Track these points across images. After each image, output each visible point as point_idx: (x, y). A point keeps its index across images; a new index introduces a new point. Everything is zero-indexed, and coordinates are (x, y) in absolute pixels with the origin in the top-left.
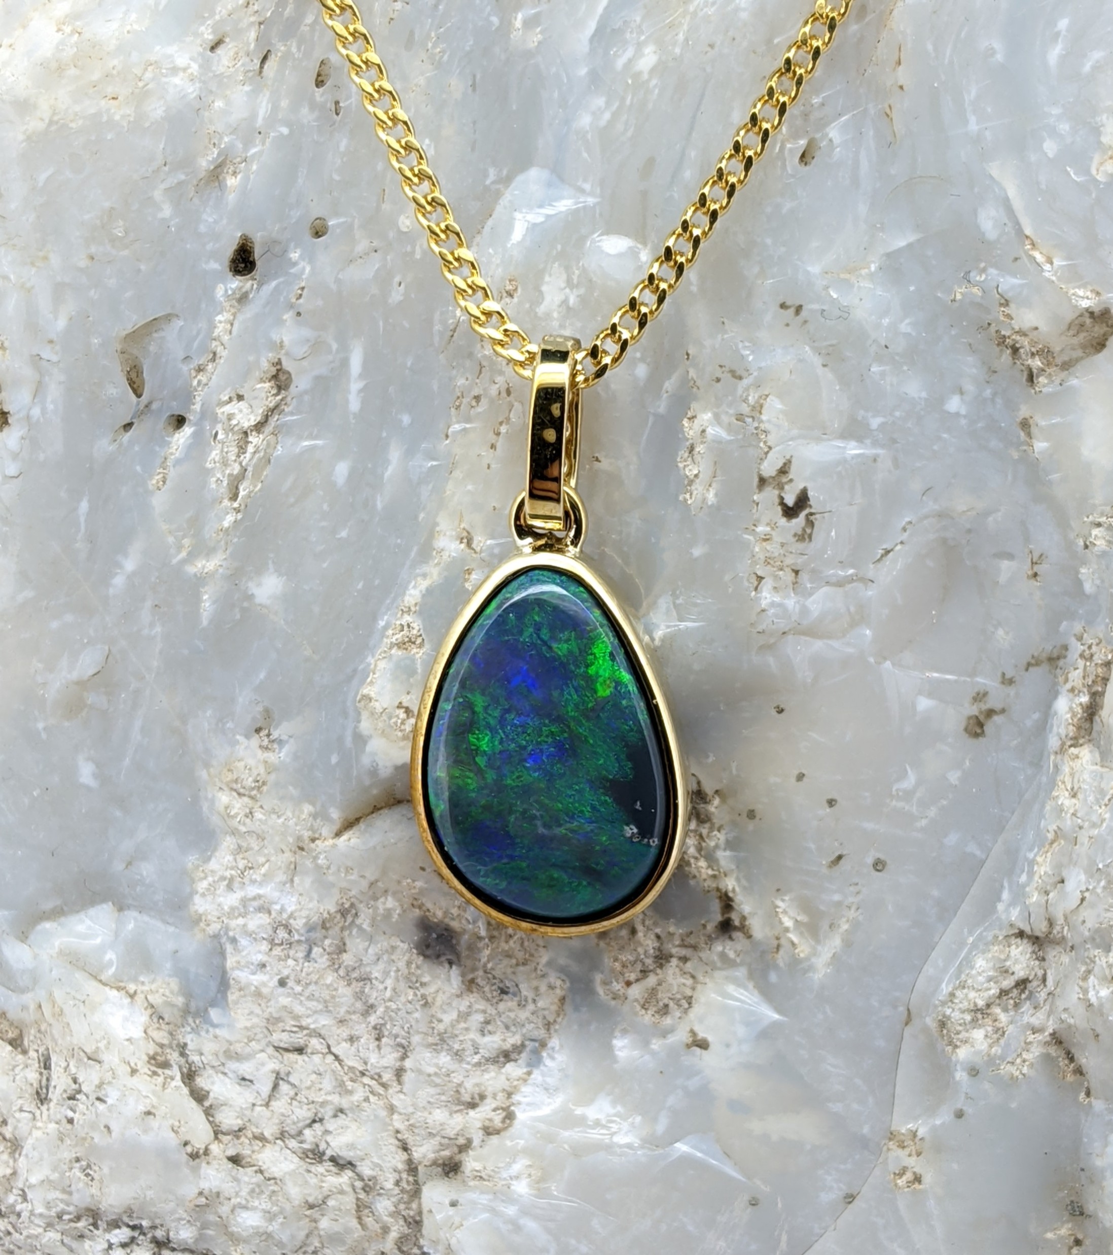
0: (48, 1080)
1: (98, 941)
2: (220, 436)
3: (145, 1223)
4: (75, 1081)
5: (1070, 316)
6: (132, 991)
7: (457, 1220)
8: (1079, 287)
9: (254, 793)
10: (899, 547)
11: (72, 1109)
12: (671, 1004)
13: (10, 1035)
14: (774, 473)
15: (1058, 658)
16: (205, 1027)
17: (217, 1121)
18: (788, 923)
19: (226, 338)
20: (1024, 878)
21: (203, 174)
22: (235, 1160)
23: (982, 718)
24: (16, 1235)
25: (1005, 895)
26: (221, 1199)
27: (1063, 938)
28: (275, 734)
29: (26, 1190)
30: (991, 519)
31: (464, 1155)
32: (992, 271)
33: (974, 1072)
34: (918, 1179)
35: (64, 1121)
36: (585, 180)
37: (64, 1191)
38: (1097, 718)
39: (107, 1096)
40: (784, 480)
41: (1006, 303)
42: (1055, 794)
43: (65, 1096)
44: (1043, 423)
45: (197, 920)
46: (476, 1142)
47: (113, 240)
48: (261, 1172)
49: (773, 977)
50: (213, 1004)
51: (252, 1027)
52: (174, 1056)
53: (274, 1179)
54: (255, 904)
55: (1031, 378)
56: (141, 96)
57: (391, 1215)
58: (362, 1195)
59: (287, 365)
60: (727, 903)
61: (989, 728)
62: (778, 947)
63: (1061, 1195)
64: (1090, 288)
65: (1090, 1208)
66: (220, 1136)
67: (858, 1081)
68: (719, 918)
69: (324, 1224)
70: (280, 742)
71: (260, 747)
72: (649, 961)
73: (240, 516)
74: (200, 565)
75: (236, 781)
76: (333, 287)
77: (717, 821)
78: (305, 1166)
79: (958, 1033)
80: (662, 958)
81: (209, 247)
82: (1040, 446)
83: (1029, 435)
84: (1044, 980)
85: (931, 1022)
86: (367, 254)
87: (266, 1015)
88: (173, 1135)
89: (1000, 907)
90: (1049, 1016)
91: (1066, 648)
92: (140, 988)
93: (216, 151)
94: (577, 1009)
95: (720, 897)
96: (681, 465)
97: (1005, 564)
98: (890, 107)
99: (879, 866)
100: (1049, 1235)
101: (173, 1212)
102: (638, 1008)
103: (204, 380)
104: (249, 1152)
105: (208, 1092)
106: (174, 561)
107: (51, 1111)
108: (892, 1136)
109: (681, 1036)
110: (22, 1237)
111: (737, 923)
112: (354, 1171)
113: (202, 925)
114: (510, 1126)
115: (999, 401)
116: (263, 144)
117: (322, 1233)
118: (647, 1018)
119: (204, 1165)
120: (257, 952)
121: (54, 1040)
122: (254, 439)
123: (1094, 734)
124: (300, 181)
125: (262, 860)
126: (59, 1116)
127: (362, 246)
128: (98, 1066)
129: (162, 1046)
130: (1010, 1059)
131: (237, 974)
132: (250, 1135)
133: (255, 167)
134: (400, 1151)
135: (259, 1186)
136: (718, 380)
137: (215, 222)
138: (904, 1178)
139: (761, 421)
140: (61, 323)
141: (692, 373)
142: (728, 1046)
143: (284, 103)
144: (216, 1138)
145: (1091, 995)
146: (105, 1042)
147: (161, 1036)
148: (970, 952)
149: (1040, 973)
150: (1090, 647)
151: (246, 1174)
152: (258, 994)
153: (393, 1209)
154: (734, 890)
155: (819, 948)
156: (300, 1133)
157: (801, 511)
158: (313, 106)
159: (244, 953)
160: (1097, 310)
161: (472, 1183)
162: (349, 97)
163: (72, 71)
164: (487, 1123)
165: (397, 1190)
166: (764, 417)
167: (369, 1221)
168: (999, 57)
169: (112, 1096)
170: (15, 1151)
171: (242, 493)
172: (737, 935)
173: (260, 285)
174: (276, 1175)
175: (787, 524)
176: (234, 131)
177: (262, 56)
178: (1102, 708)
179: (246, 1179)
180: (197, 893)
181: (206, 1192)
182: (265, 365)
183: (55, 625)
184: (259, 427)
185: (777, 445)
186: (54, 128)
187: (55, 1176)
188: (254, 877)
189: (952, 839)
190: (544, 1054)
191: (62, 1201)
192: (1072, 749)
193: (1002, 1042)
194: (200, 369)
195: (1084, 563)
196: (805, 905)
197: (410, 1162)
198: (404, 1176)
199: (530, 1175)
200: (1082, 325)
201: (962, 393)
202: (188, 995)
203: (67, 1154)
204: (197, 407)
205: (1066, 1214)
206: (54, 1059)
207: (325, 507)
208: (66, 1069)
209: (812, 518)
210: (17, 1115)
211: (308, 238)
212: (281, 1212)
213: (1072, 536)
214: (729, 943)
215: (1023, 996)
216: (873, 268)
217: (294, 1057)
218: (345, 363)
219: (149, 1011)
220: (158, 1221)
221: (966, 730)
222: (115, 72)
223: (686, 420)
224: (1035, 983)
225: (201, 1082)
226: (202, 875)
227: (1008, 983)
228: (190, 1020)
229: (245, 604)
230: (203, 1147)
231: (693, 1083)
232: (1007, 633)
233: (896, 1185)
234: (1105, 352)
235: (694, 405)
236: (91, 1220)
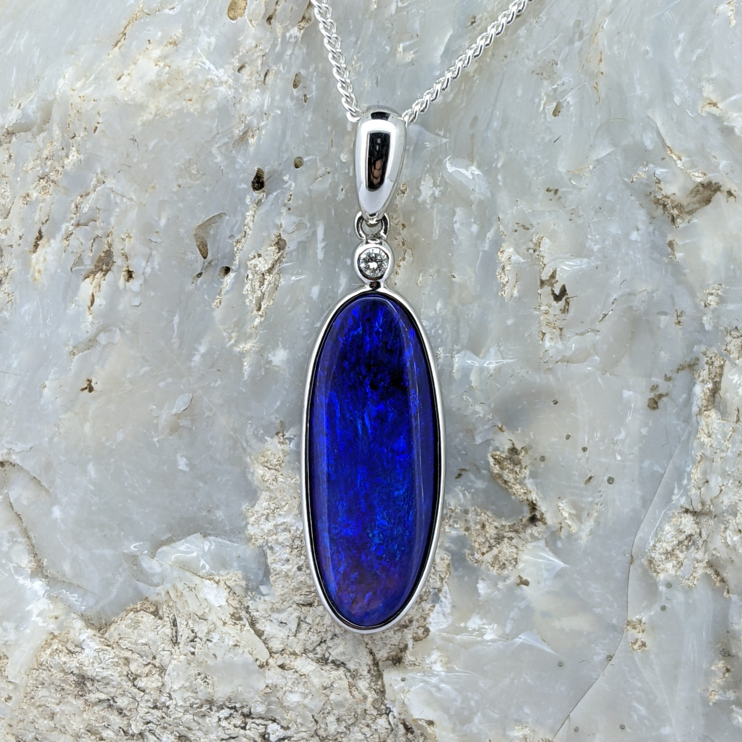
0: (176, 632)
1: (195, 554)
2: (250, 277)
3: (238, 705)
4: (193, 631)
5: (691, 186)
6: (217, 580)
7: (406, 689)
8: (695, 172)
9: (278, 467)
10: (611, 312)
11: (193, 647)
12: (506, 563)
13: (152, 610)
14: (548, 278)
15: (694, 365)
16: (258, 596)
17: (270, 646)
18: (566, 515)
19: (251, 224)
20: (685, 482)
21: (237, 138)
22: (282, 667)
23: (656, 399)
24: (167, 719)
25: (676, 491)
26: (278, 688)
27: (710, 511)
28: (287, 435)
29: (172, 693)
30: (654, 295)
31: (403, 653)
32: (651, 166)
33: (669, 585)
34: (644, 645)
35: (189, 654)
36: (440, 130)
37: (193, 692)
38: (717, 395)
39: (212, 638)
40: (554, 281)
41: (659, 182)
42: (699, 436)
43: (188, 640)
44: (680, 243)
45: (249, 539)
46: (410, 646)
47: (191, 176)
48: (297, 672)
49: (559, 544)
50: (262, 583)
51: (284, 594)
52: (243, 614)
53: (304, 675)
54: (282, 527)
55: (673, 220)
56: (204, 99)
57: (367, 689)
58: (351, 680)
59: (283, 237)
60: (533, 507)
61: (660, 404)
62: (561, 528)
63: (718, 646)
64: (700, 171)
65: (734, 651)
66: (273, 654)
67: (609, 596)
68: (528, 515)
69: (333, 697)
70: (290, 439)
71: (279, 442)
72: (492, 541)
73: (263, 319)
74: (241, 347)
75: (267, 462)
76: (308, 193)
77: (524, 465)
78: (321, 667)
79: (659, 566)
80: (499, 539)
81: (241, 176)
82: (679, 255)
83: (673, 249)
84: (700, 534)
85: (644, 562)
86: (324, 175)
87: (292, 587)
88: (250, 656)
89: (674, 498)
90: (705, 553)
91: (698, 359)
92: (221, 578)
93: (243, 125)
94: (456, 569)
95: (529, 504)
96: (499, 277)
97: (663, 318)
98: (597, 84)
99: (611, 481)
100: (713, 668)
101: (253, 698)
102: (490, 566)
103: (240, 247)
104: (289, 662)
105: (263, 632)
106: (228, 345)
107: (181, 649)
108: (629, 623)
109: (513, 579)
110: (171, 719)
111: (539, 517)
112: (344, 667)
113: (253, 541)
114: (427, 635)
115: (657, 232)
116: (268, 120)
117: (332, 702)
118: (494, 571)
119: (267, 670)
120: (285, 554)
121: (177, 610)
122: (268, 277)
123: (716, 403)
124: (288, 138)
125: (283, 503)
126: (186, 652)
127: (321, 171)
128: (205, 622)
129: (236, 608)
130: (686, 577)
131: (273, 566)
132: (288, 653)
133: (264, 132)
134: (369, 654)
135: (297, 679)
136: (516, 231)
137: (244, 162)
138: (637, 645)
139: (540, 251)
140: (163, 222)
141: (502, 228)
142: (539, 583)
143: (277, 98)
144: (271, 656)
145: (729, 539)
146: (208, 609)
147: (235, 603)
148: (661, 523)
149: (698, 531)
150: (711, 358)
151: (289, 674)
152: (287, 576)
153: (367, 685)
154: (536, 500)
155: (583, 527)
156: (314, 649)
157: (563, 297)
158: (292, 98)
159: (277, 555)
160: (705, 183)
161: (410, 668)
162: (311, 92)
163: (167, 87)
164: (415, 635)
165: (369, 676)
166: (541, 249)
167: (356, 693)
168: (650, 55)
169: (215, 637)
170: (162, 672)
171: (263, 307)
172: (539, 523)
173: (268, 195)
174: (305, 673)
175: (557, 305)
176: (252, 114)
177: (264, 73)
178: (720, 389)
179: (290, 676)
180: (249, 524)
181: (270, 685)
182: (273, 237)
183: (162, 384)
184: (270, 271)
185: (549, 263)
186: (157, 117)
187: (187, 684)
188: (281, 513)
189: (646, 464)
190: (440, 595)
191: (192, 697)
192: (706, 412)
193: (682, 569)
194: (238, 242)
195: (705, 314)
196: (574, 505)
197: (374, 659)
198: (372, 667)
199: (441, 661)
200: (698, 191)
201: (638, 230)
202: (247, 579)
203: (193, 672)
204: (237, 262)
205: (721, 656)
206: (178, 620)
207: (307, 311)
208: (187, 625)
209: (568, 300)
210: (162, 653)
211: (293, 167)
212: (310, 693)
213: (698, 301)
214: (535, 528)
215: (690, 544)
216: (591, 167)
217: (308, 608)
218: (315, 233)
219: (228, 590)
220: (244, 704)
221: (649, 406)
222: (190, 86)
223: (499, 253)
224: (696, 536)
225: (258, 626)
226: (251, 514)
227: (682, 537)
228: (249, 593)
229: (267, 366)
230: (265, 661)
231: (523, 605)
232: (666, 354)
233: (633, 649)
234: (711, 205)
235: (504, 245)
236: (208, 706)
